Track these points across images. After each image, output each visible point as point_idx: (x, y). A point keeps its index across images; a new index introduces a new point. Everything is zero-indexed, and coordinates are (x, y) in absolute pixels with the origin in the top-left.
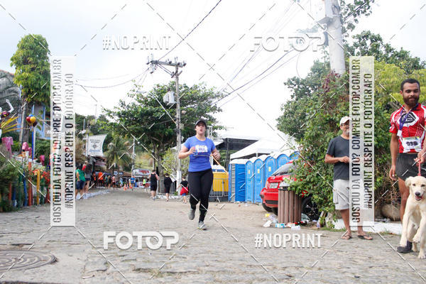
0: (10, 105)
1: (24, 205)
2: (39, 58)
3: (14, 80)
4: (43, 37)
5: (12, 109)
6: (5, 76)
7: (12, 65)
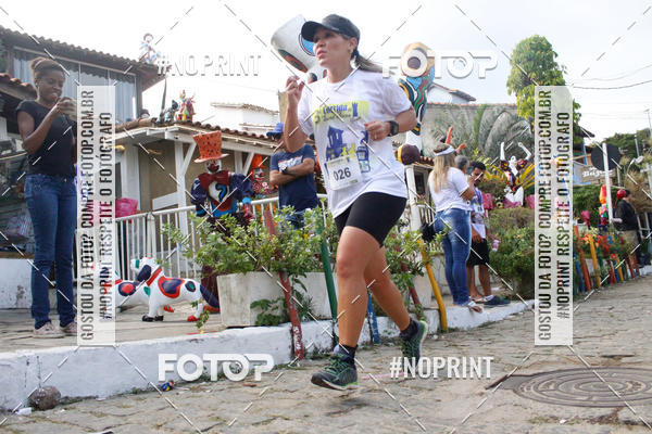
0: (525, 149)
1: (581, 290)
2: (544, 69)
3: (518, 112)
4: (541, 36)
5: (529, 154)
6: (504, 111)
7: (510, 93)
